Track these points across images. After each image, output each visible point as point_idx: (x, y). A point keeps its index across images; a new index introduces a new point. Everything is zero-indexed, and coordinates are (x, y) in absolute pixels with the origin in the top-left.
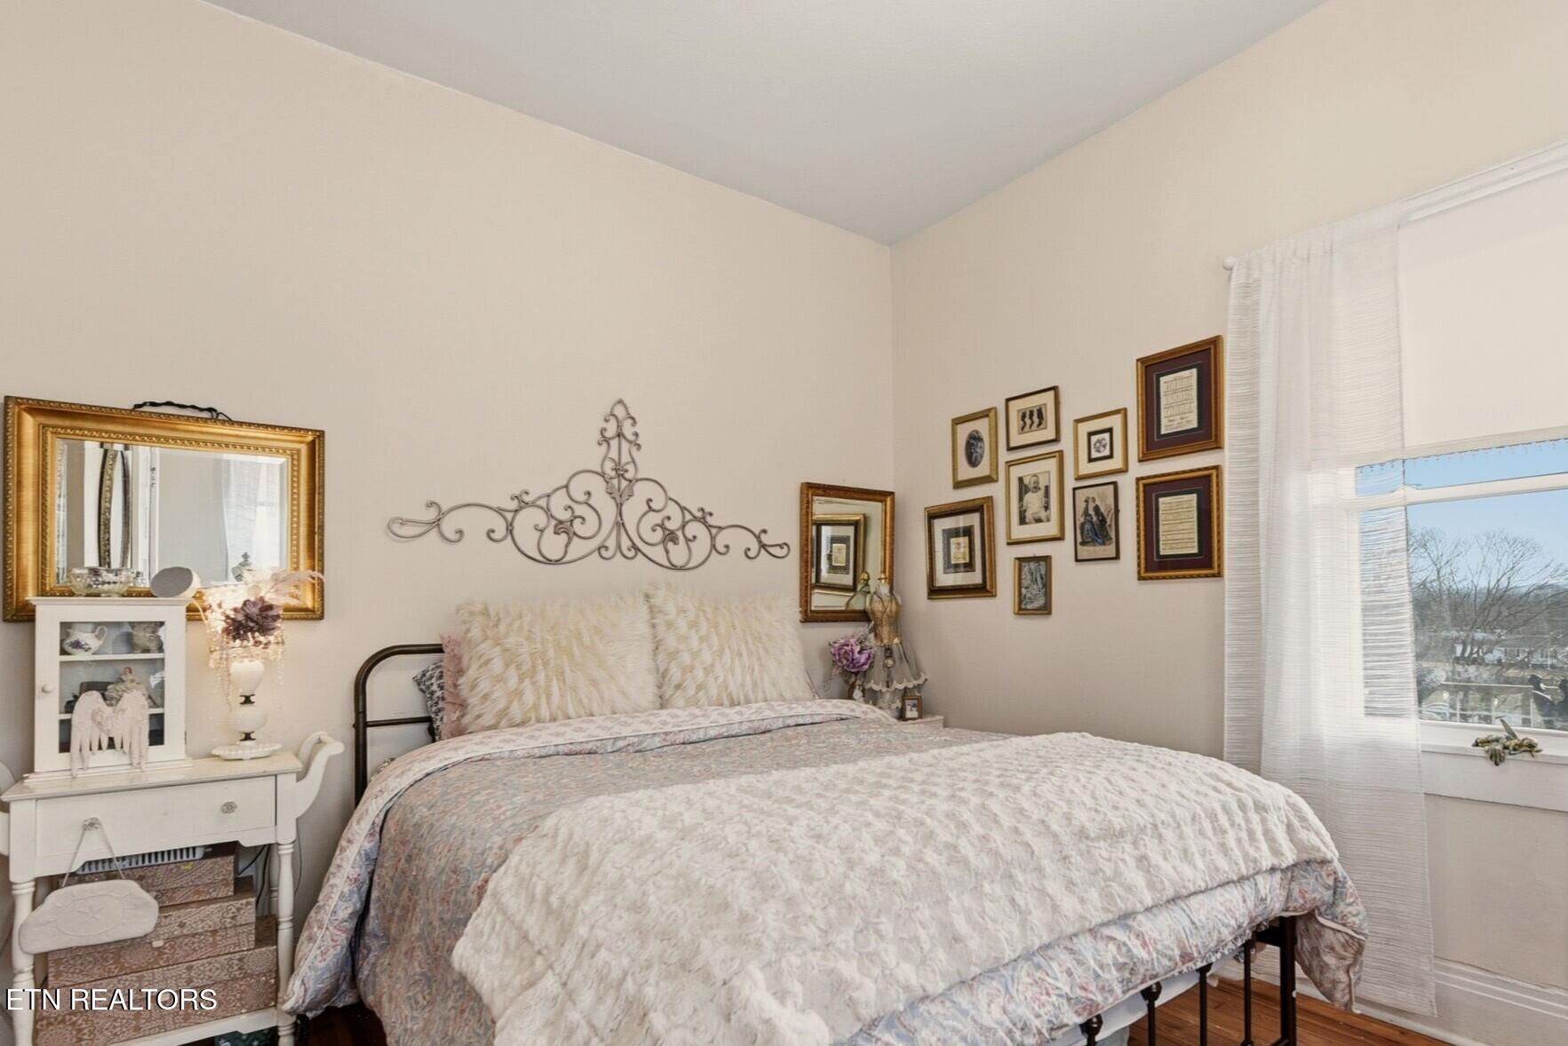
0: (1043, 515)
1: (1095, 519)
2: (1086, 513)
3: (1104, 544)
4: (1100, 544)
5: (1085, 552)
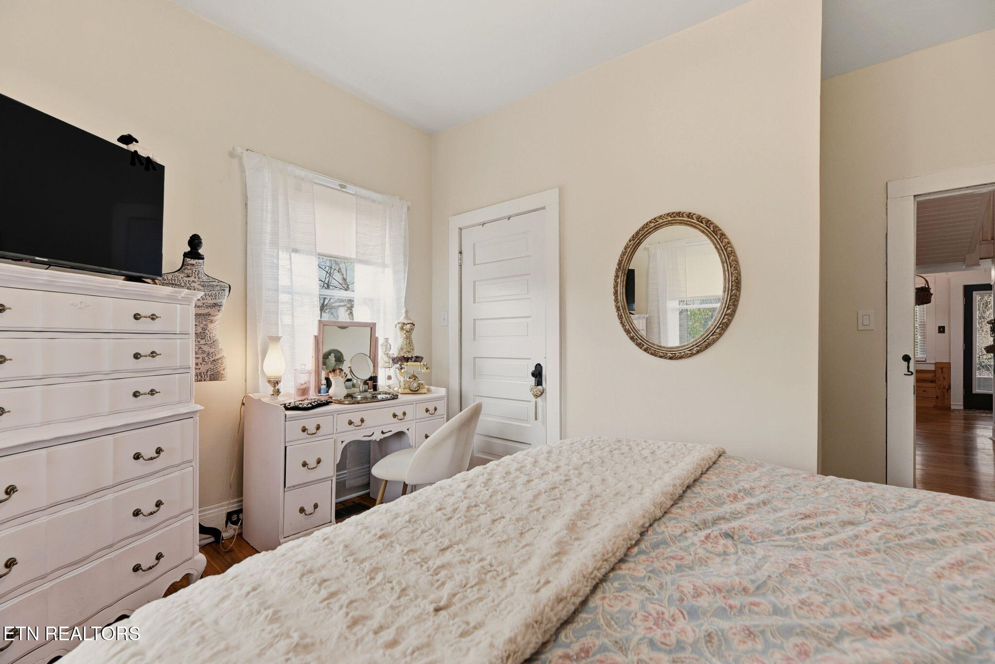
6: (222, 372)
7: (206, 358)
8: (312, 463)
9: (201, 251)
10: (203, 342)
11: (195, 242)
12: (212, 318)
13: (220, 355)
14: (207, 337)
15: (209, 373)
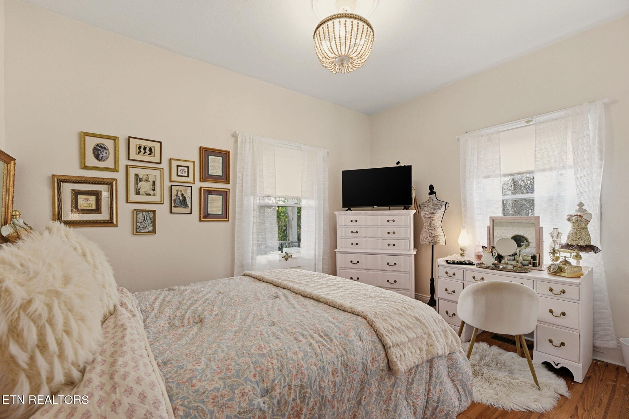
0: (151, 192)
1: (181, 198)
2: (177, 195)
3: (185, 207)
4: (183, 208)
5: (174, 210)
6: (437, 241)
7: (431, 235)
8: (450, 291)
9: (434, 190)
10: (430, 228)
11: (431, 187)
12: (432, 219)
13: (437, 234)
14: (432, 226)
15: (432, 241)
